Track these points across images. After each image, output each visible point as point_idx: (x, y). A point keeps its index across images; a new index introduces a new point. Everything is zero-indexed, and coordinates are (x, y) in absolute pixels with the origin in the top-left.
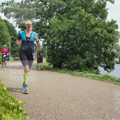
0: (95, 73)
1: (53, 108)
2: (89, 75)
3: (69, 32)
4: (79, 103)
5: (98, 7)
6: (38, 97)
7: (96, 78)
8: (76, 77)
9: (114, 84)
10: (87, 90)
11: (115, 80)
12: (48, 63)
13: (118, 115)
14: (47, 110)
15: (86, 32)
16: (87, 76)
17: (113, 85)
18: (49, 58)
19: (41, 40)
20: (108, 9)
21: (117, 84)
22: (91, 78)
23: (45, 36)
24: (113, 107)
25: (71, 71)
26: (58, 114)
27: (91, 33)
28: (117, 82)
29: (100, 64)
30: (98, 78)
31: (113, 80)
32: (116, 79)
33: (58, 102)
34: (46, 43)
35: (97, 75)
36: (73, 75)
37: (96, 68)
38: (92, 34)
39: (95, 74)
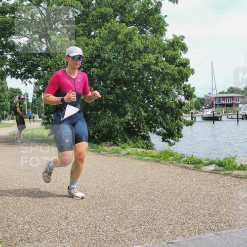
0: (143, 148)
1: (57, 223)
2: (132, 151)
3: (89, 64)
4: (111, 210)
5: (147, 12)
6: (23, 202)
7: (146, 158)
8: (105, 157)
9: (182, 167)
10: (128, 182)
11: (183, 159)
12: (47, 129)
13: (189, 229)
14: (43, 228)
15: (124, 62)
16: (128, 154)
17: (179, 170)
18: (47, 119)
19: (30, 82)
20: (166, 16)
21: (186, 168)
22: (135, 159)
23: (39, 73)
24: (179, 214)
25: (95, 146)
26: (66, 235)
27: (137, 64)
28: (188, 164)
29: (153, 129)
30: (149, 158)
31: (179, 159)
32: (186, 158)
33: (67, 210)
34: (41, 88)
35: (148, 151)
36: (100, 152)
37: (146, 138)
38: (138, 67)
39: (144, 150)
